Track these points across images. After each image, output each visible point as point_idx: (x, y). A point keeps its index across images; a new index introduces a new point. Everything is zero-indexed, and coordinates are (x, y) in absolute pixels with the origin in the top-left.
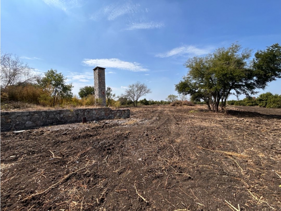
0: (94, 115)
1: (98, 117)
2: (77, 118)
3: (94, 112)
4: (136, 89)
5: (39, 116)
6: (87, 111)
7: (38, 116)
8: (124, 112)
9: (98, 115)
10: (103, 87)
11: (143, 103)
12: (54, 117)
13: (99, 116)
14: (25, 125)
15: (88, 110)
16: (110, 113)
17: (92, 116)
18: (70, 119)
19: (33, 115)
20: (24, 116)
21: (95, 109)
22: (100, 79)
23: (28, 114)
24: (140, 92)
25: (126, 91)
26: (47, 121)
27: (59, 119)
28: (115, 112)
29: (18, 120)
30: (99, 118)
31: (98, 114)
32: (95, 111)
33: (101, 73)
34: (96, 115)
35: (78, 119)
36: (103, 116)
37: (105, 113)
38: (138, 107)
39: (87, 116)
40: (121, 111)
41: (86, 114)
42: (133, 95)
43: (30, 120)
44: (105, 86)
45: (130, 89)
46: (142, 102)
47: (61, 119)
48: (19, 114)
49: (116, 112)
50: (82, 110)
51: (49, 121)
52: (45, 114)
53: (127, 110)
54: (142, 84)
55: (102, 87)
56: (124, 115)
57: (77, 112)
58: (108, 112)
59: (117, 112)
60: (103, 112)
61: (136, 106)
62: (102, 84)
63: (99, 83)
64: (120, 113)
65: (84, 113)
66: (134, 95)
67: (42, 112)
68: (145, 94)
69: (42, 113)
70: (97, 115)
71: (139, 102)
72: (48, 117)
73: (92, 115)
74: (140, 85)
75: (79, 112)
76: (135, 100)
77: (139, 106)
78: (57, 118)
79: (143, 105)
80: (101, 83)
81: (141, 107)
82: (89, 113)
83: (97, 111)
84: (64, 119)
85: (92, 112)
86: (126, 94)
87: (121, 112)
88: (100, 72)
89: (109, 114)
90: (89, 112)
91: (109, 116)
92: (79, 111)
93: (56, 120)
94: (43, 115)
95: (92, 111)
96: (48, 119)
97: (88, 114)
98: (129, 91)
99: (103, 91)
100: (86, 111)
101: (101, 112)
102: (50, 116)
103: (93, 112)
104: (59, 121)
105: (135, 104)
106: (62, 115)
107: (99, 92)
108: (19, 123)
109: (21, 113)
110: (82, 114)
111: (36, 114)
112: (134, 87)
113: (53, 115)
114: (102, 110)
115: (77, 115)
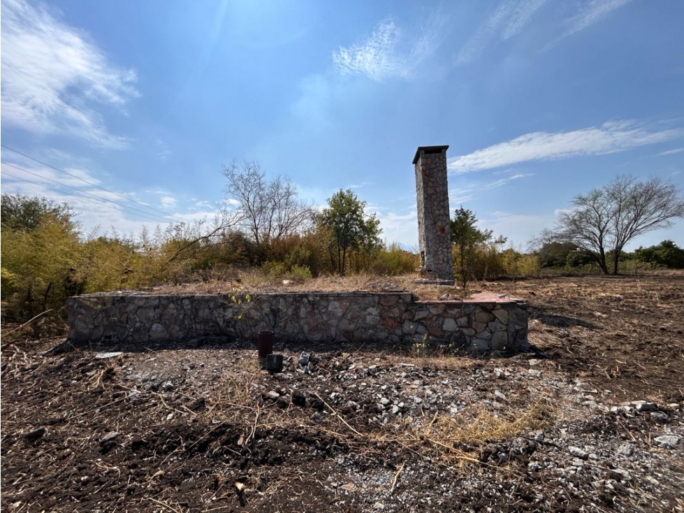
0: (334, 322)
1: (352, 332)
2: (274, 327)
3: (334, 307)
4: (614, 206)
5: (177, 309)
6: (309, 301)
7: (175, 311)
8: (484, 316)
9: (351, 321)
10: (442, 212)
11: (657, 257)
12: (210, 316)
13: (352, 327)
14: (151, 333)
15: (311, 299)
16: (405, 315)
17: (326, 324)
18: (253, 328)
19: (165, 307)
20: (149, 307)
21: (338, 297)
22: (430, 184)
23: (156, 302)
24: (632, 215)
25: (562, 220)
26: (194, 326)
27: (221, 323)
28: (434, 311)
29: (139, 318)
30: (357, 334)
31: (349, 316)
32: (337, 304)
33: (433, 166)
34: (340, 319)
35: (277, 331)
36: (374, 327)
37: (381, 315)
38: (624, 276)
39: (307, 323)
40: (467, 311)
41: (303, 312)
42: (598, 233)
43: (160, 319)
44: (446, 207)
45: (582, 209)
46: (647, 255)
47: (228, 326)
48: (141, 303)
49: (438, 316)
50: (290, 297)
51: (198, 326)
52: (189, 307)
53: (504, 305)
54: (645, 180)
55: (437, 212)
56: (487, 334)
57: (275, 302)
58: (396, 311)
59: (445, 311)
60: (370, 310)
61: (615, 273)
62: (435, 200)
63: (425, 199)
64: (463, 320)
65: (297, 309)
66: (602, 232)
67: (183, 299)
68: (663, 223)
69: (183, 302)
70: (345, 321)
71: (631, 254)
72: (196, 316)
73: (325, 318)
74: (632, 186)
75: (282, 305)
76: (606, 250)
77: (631, 273)
78: (218, 320)
79: (653, 268)
80: (434, 197)
81: (642, 276)
82: (317, 311)
83: (346, 303)
84: (234, 327)
85: (326, 307)
86: (564, 229)
87: (468, 316)
88: (429, 161)
89: (401, 323)
90: (313, 308)
91: (399, 332)
92: (281, 300)
93: (214, 326)
94: (185, 308)
95: (324, 303)
96: (196, 323)
97: (311, 313)
98: (576, 217)
99: (439, 224)
100: (305, 300)
101: (365, 309)
102: (201, 313)
103: (330, 309)
104: (221, 333)
105: (610, 264)
106: (229, 314)
107: (426, 227)
108: (141, 327)
109: (144, 300)
110: (290, 312)
111: (172, 306)
112: (600, 200)
113: (207, 311)
114: (367, 300)
115: (275, 312)
